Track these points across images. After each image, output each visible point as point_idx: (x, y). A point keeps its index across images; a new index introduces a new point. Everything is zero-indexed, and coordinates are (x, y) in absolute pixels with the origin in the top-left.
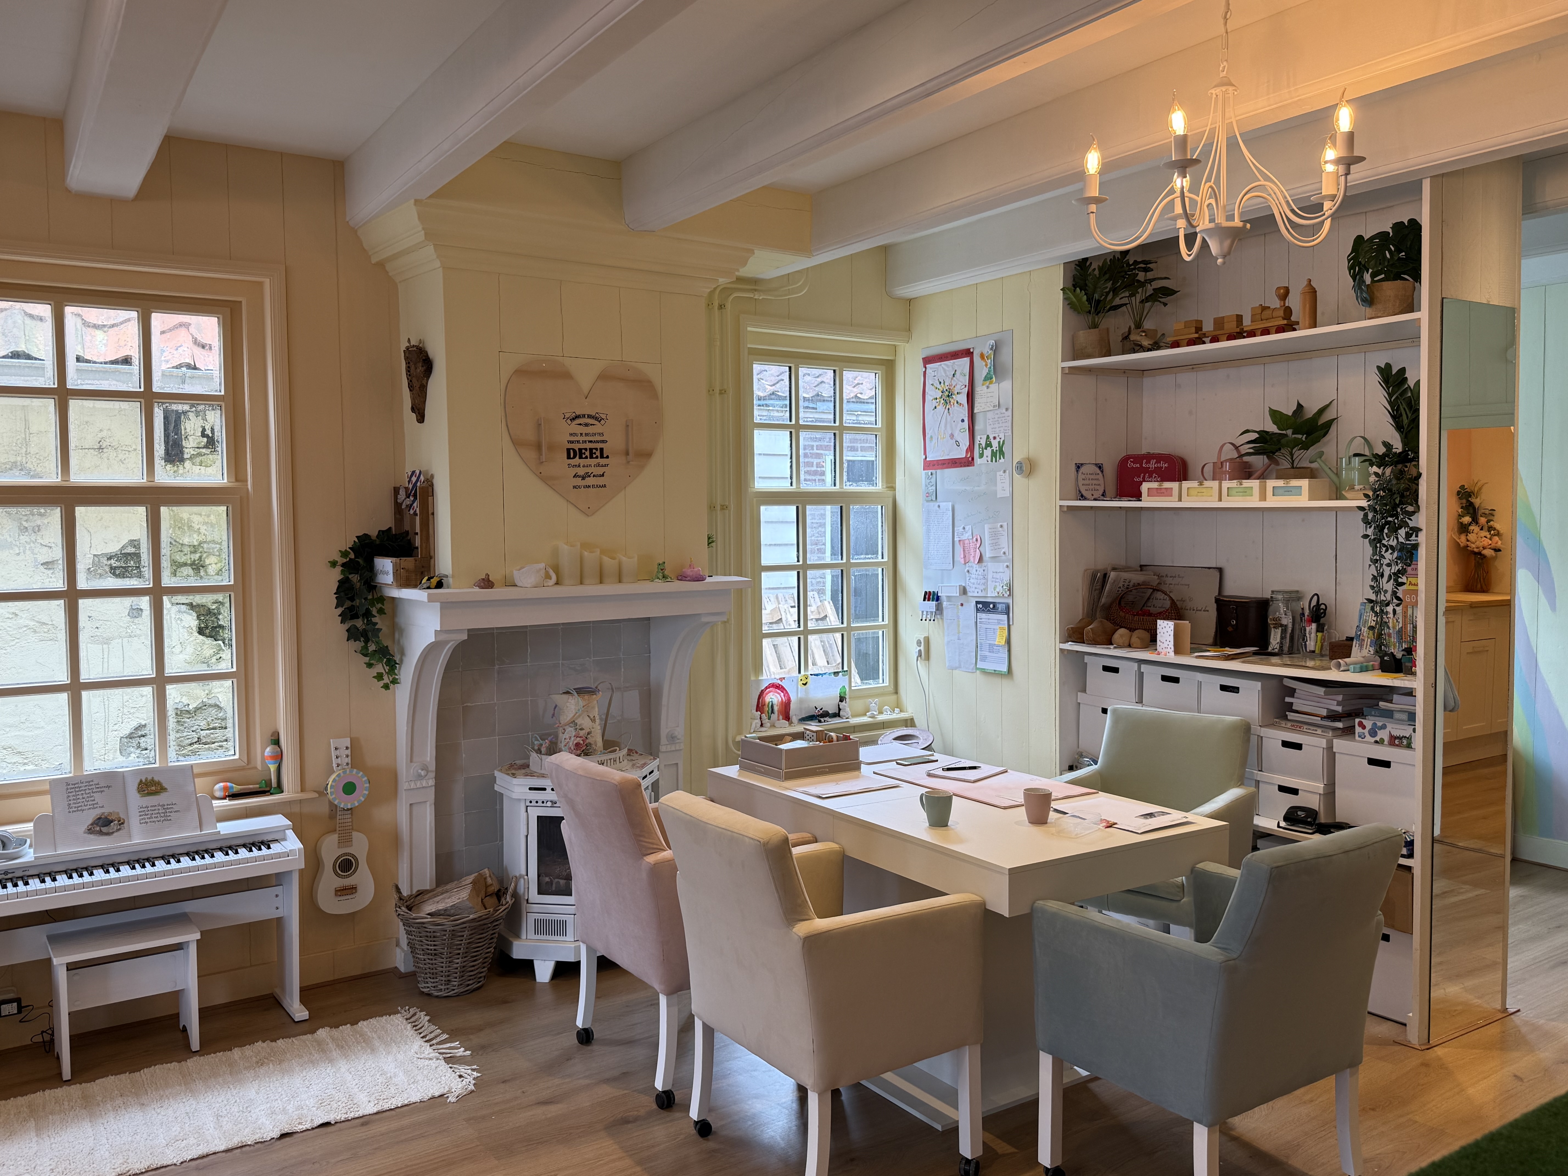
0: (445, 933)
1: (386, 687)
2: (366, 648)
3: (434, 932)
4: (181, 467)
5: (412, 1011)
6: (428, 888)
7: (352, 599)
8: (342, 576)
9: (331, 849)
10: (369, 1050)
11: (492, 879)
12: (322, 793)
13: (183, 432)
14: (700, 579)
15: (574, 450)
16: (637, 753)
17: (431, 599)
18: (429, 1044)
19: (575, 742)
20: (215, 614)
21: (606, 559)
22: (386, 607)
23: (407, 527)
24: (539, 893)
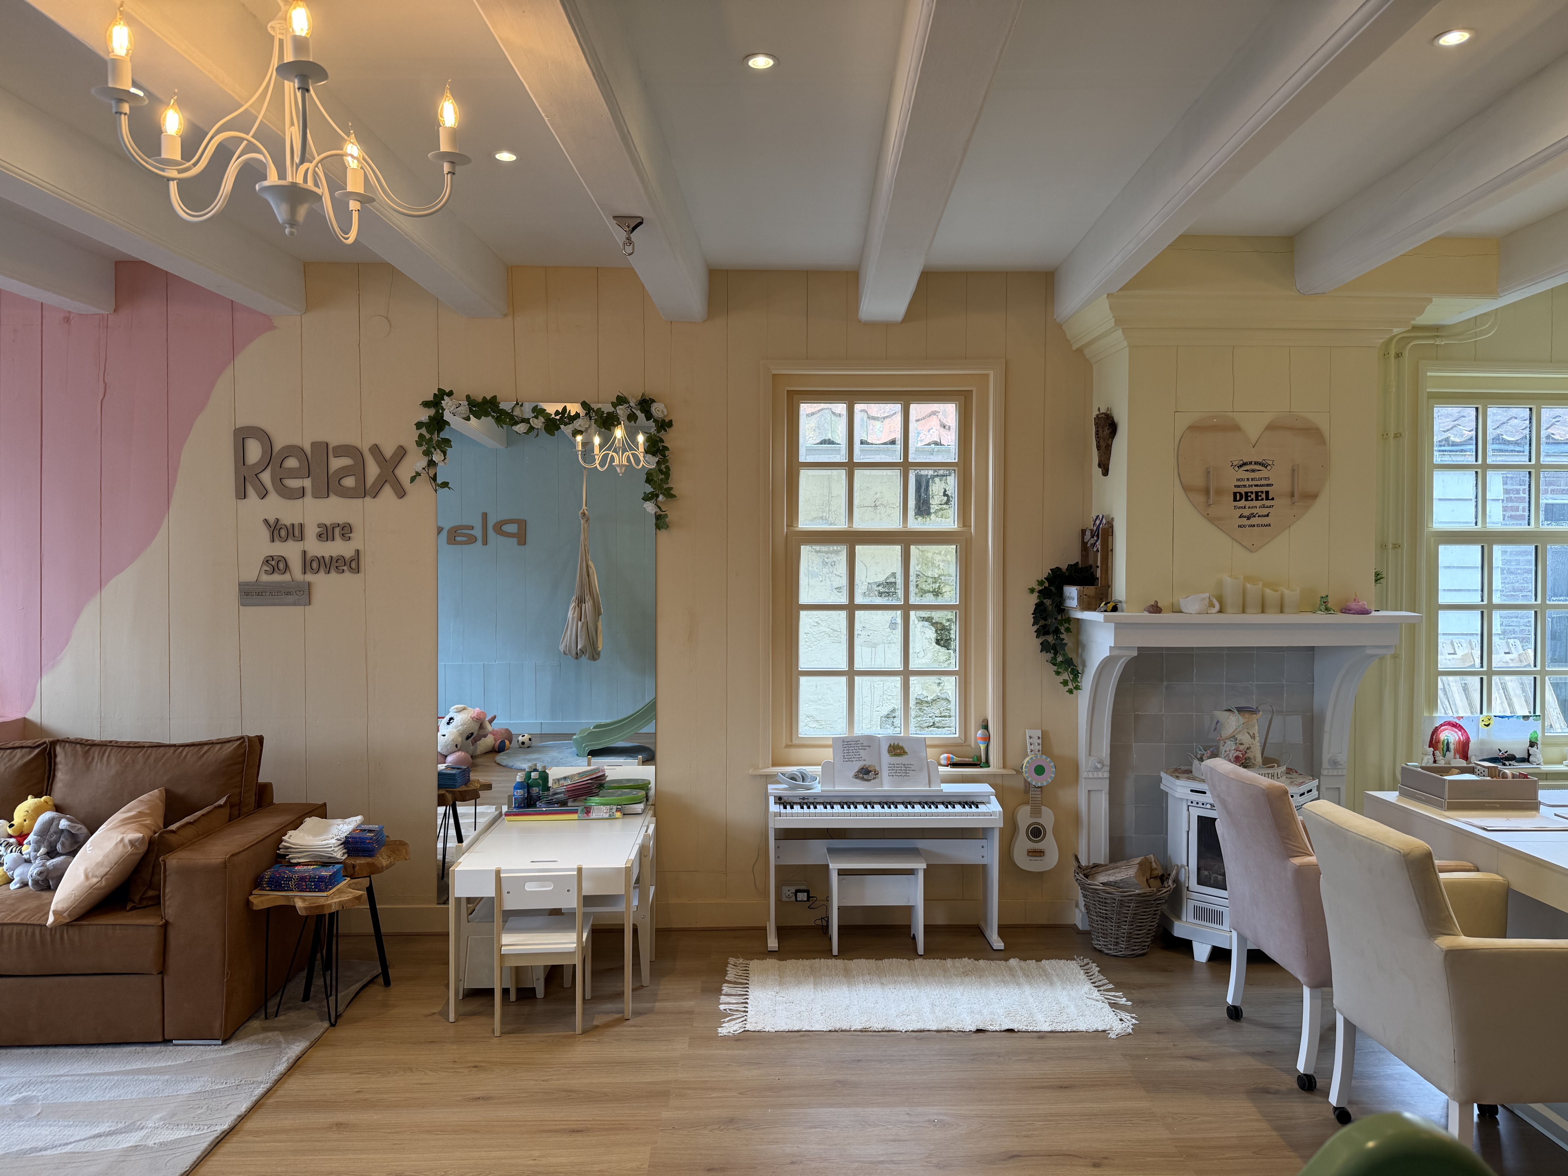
0: (1114, 901)
1: (1070, 691)
2: (1054, 658)
3: (1105, 899)
4: (928, 519)
5: (1086, 961)
6: (1103, 863)
7: (1045, 619)
8: (1038, 601)
9: (1024, 818)
10: (1048, 983)
11: (1156, 864)
12: (1019, 772)
13: (930, 493)
14: (1365, 612)
15: (1240, 493)
16: (1296, 772)
17: (1106, 620)
18: (1097, 989)
19: (1235, 755)
20: (947, 630)
21: (1268, 591)
22: (1072, 626)
23: (1091, 562)
24: (1199, 883)
